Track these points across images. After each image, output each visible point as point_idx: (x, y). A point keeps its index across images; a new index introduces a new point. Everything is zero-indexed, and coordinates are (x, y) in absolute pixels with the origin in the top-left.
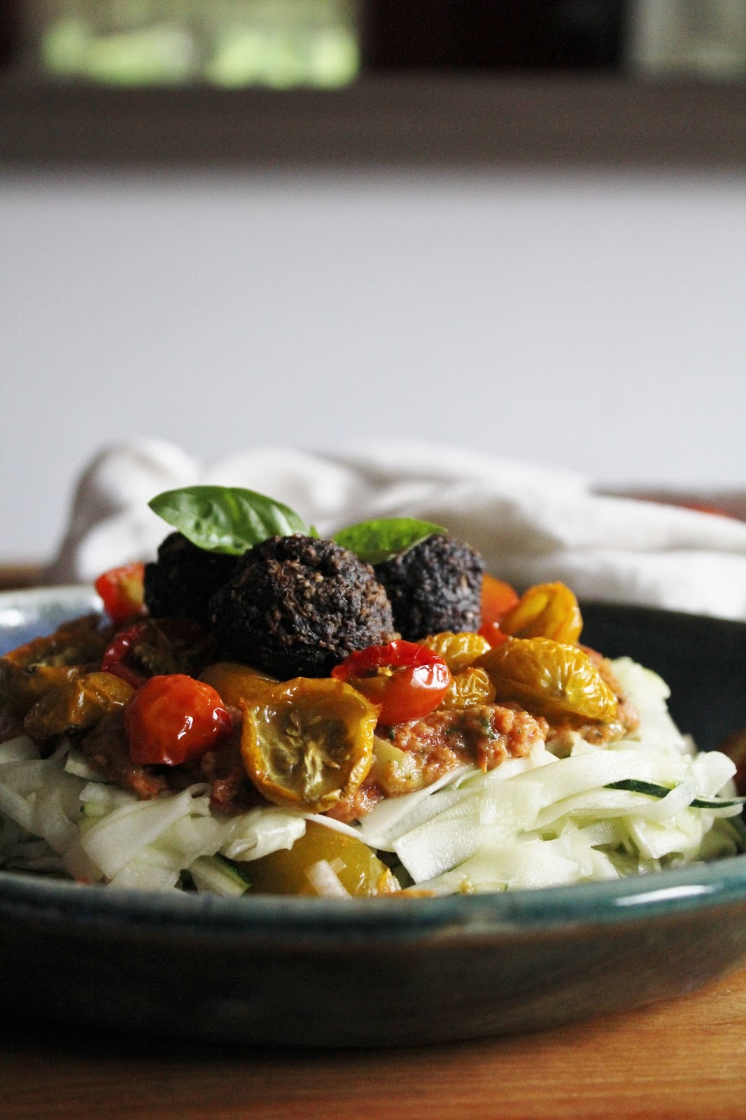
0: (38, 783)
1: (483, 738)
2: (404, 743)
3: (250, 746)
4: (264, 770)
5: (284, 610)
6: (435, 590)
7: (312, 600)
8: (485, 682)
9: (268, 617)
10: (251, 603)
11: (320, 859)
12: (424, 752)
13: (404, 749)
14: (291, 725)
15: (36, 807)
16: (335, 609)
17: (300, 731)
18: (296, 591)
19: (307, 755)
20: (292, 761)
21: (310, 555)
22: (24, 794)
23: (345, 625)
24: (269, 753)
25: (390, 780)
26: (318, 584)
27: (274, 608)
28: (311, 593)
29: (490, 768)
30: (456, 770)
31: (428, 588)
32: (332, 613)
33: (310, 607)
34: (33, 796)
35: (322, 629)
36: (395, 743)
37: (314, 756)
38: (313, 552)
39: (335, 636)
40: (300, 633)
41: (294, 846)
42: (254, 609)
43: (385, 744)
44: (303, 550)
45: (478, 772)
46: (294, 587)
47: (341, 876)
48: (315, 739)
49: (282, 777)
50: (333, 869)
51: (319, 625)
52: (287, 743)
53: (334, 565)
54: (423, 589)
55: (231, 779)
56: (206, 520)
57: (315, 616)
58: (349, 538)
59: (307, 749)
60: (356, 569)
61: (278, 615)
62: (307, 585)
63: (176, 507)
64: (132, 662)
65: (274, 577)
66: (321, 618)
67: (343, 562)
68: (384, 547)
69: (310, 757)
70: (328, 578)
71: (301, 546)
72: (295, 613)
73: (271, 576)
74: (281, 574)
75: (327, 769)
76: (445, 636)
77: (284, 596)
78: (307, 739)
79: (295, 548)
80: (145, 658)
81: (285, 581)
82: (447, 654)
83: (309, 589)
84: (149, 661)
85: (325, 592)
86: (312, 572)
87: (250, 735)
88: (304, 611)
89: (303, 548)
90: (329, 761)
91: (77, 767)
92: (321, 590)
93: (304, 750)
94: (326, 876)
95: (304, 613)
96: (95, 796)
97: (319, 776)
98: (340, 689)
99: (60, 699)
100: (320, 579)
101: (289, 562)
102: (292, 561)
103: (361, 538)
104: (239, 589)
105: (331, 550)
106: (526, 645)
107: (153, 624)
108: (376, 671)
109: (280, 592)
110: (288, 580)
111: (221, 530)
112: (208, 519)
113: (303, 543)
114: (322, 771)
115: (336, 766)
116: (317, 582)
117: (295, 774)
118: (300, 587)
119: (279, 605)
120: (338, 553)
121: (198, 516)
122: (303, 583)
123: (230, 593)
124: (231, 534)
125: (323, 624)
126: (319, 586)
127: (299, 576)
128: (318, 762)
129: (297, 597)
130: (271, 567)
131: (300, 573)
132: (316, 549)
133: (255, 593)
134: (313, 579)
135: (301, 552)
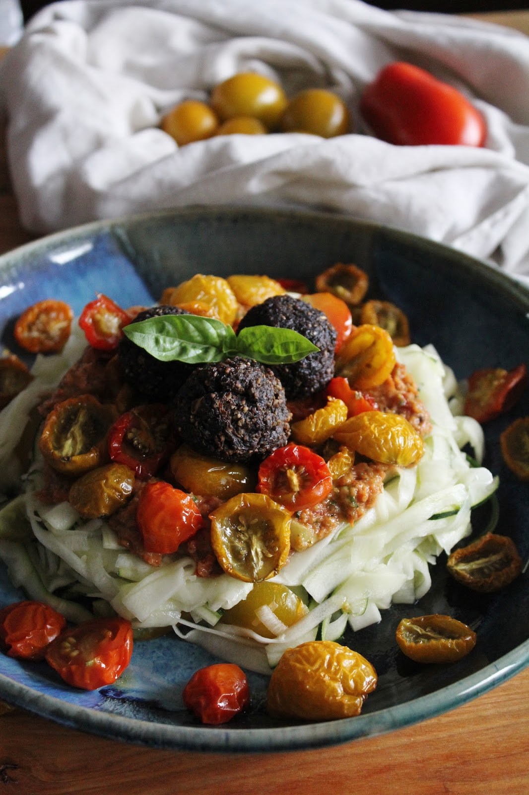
0: (86, 549)
1: (351, 508)
2: (305, 520)
3: (218, 546)
4: (228, 559)
5: (226, 435)
6: (309, 365)
7: (243, 427)
8: (349, 461)
9: (217, 440)
10: (204, 428)
11: (262, 605)
12: (317, 522)
13: (305, 524)
14: (238, 523)
15: (87, 562)
16: (256, 431)
17: (245, 527)
18: (233, 421)
19: (253, 548)
20: (244, 552)
21: (238, 388)
22: (79, 554)
23: (263, 436)
24: (229, 548)
25: (299, 547)
26: (245, 414)
27: (220, 434)
28: (242, 423)
29: (355, 522)
30: (337, 527)
31: (305, 366)
32: (255, 433)
33: (242, 431)
34: (85, 557)
35: (250, 444)
36: (301, 521)
37: (257, 547)
38: (239, 385)
39: (258, 444)
40: (237, 449)
41: (247, 598)
42: (207, 432)
43: (295, 522)
44: (233, 386)
45: (349, 524)
46: (231, 417)
47: (276, 612)
48: (256, 533)
49: (239, 564)
50: (271, 608)
51: (248, 442)
52: (240, 539)
53: (253, 395)
54: (302, 368)
55: (208, 563)
56: (162, 335)
57: (246, 436)
58: (253, 334)
59: (252, 542)
60: (267, 394)
61: (223, 439)
62: (239, 416)
63: (142, 331)
64: (127, 443)
65: (217, 411)
66: (250, 437)
67: (259, 390)
68: (277, 347)
69: (254, 549)
70: (251, 407)
71: (232, 382)
72: (233, 437)
73: (215, 410)
74: (222, 408)
75: (265, 558)
76: (320, 415)
77: (225, 426)
78: (250, 532)
79: (228, 384)
80: (136, 442)
81: (225, 413)
82: (322, 428)
83: (240, 419)
84: (139, 444)
85: (251, 421)
86: (240, 402)
87: (218, 539)
88: (239, 434)
89: (233, 384)
90: (266, 551)
91: (110, 544)
92: (248, 420)
93: (250, 543)
94: (267, 615)
95: (239, 436)
96: (125, 564)
97: (261, 563)
98: (269, 504)
99: (93, 496)
100: (246, 409)
101: (225, 397)
102: (227, 395)
103: (261, 337)
104: (195, 416)
105: (250, 381)
106: (372, 433)
107: (137, 414)
108: (286, 472)
109: (223, 423)
110: (227, 412)
111: (171, 339)
112: (163, 334)
113: (232, 379)
114: (262, 560)
115: (271, 556)
116: (245, 412)
117: (246, 563)
118: (234, 417)
119: (223, 432)
120: (255, 381)
121: (156, 333)
122: (237, 415)
123: (190, 417)
124: (178, 339)
125: (251, 441)
126: (246, 415)
127: (233, 407)
128: (260, 553)
129: (233, 426)
130: (215, 402)
131: (234, 405)
132: (241, 382)
133: (206, 421)
134: (242, 410)
135: (232, 386)
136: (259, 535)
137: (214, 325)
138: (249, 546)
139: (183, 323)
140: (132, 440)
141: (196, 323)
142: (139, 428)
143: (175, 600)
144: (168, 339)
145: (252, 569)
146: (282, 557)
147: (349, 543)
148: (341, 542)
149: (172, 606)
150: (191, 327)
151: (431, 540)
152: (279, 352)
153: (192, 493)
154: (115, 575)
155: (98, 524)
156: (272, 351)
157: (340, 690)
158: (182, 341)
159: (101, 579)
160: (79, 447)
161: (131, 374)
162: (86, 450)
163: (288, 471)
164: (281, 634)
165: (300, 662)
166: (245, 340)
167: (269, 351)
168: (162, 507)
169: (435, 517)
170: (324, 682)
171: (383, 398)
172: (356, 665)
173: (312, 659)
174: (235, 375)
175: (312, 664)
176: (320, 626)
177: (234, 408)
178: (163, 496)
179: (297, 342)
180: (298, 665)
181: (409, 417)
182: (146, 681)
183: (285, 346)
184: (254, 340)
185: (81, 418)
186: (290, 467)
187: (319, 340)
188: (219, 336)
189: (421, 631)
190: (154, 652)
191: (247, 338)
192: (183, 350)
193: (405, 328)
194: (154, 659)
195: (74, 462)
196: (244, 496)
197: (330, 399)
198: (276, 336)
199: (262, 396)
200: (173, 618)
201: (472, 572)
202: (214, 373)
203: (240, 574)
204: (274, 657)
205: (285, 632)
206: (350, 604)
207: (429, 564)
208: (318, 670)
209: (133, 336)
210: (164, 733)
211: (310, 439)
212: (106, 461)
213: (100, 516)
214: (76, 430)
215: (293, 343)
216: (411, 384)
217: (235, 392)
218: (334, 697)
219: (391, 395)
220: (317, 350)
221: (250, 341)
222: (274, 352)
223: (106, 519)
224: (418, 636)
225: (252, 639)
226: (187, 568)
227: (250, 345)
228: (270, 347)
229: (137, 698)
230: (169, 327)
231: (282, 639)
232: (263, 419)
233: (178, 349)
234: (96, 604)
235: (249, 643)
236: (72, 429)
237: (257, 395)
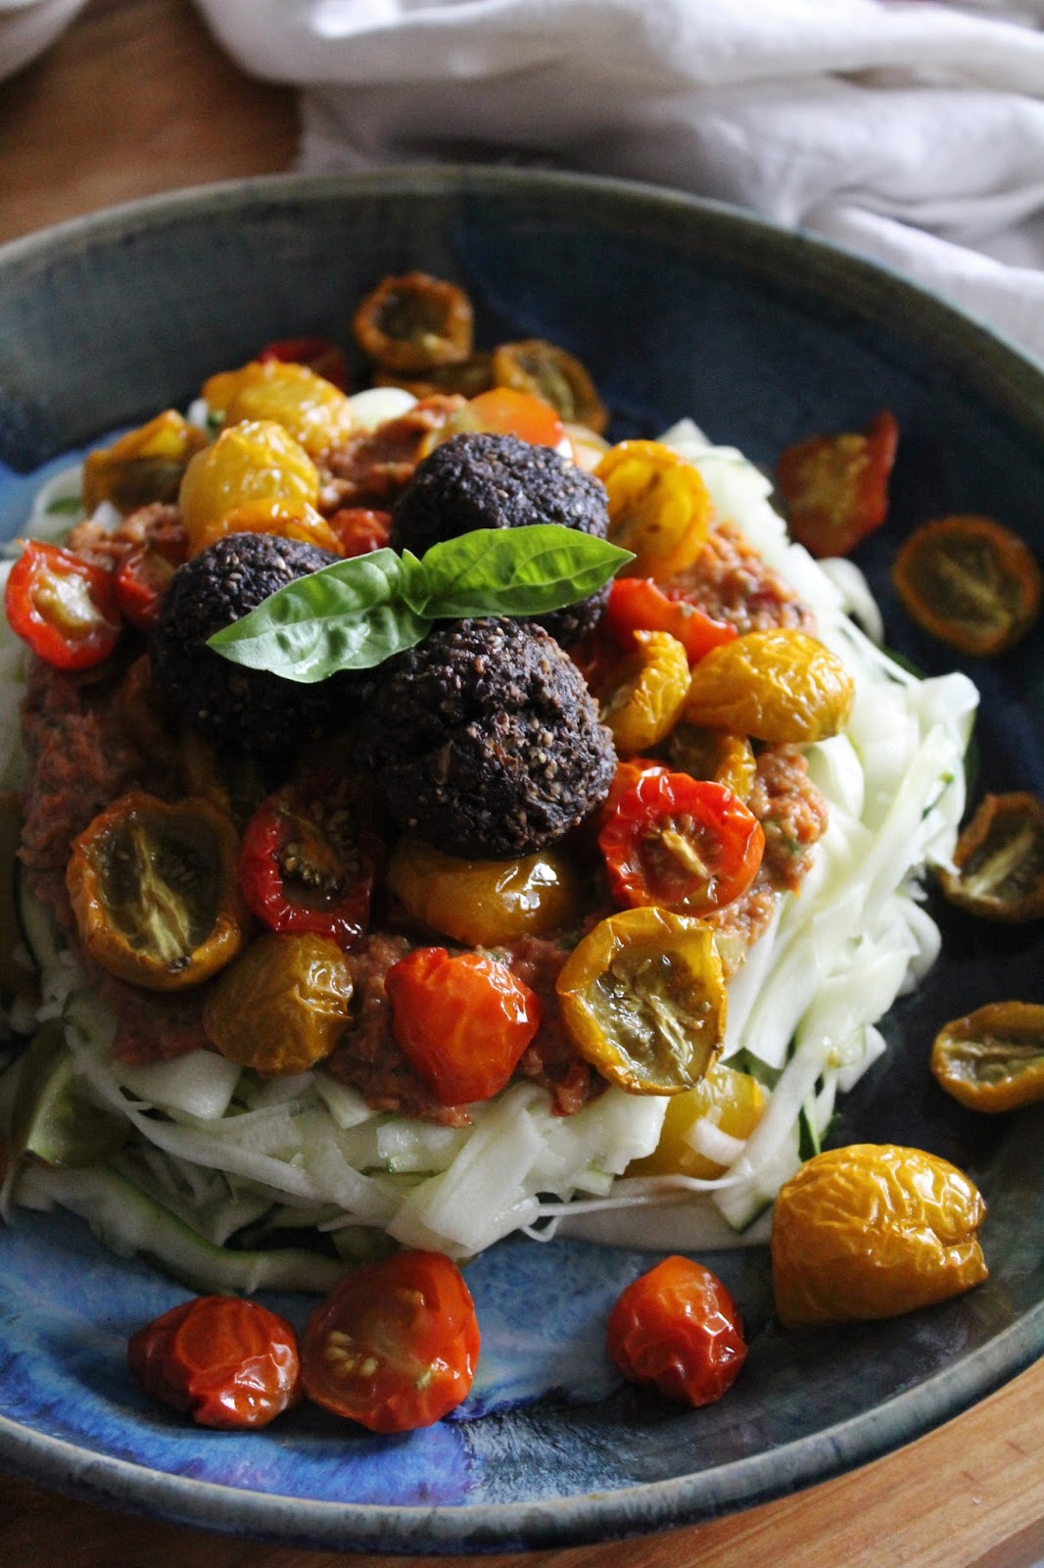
0: (295, 1138)
1: (793, 862)
3: (595, 1047)
4: (624, 1065)
5: (530, 807)
7: (556, 779)
8: (752, 765)
9: (511, 822)
10: (477, 806)
11: (694, 1120)
12: (741, 916)
13: (724, 928)
15: (306, 1165)
17: (628, 983)
18: (531, 774)
19: (660, 1022)
20: (645, 1037)
21: (515, 697)
22: (284, 1156)
24: (619, 1041)
26: (551, 749)
27: (515, 810)
28: (552, 771)
32: (579, 780)
33: (557, 787)
34: (298, 1157)
35: (575, 806)
37: (667, 1018)
38: (516, 691)
39: (586, 799)
40: (555, 827)
42: (485, 815)
44: (507, 697)
45: (791, 890)
46: (527, 767)
47: (721, 1124)
48: (651, 989)
49: (644, 1061)
50: (711, 1122)
51: (571, 804)
53: (551, 703)
55: (579, 1085)
56: (286, 624)
57: (565, 794)
58: (461, 553)
59: (653, 1010)
60: (572, 691)
61: (523, 817)
62: (543, 757)
63: (252, 634)
64: (293, 881)
65: (497, 763)
66: (572, 793)
67: (555, 687)
68: (526, 568)
69: (664, 1023)
70: (555, 728)
71: (500, 691)
72: (544, 807)
73: (491, 764)
74: (502, 754)
75: (691, 1033)
77: (524, 789)
78: (642, 991)
79: (493, 698)
80: (306, 874)
81: (513, 762)
83: (548, 763)
85: (569, 760)
86: (529, 726)
87: (591, 1031)
88: (552, 796)
89: (504, 694)
90: (687, 1020)
91: (352, 1113)
92: (563, 760)
93: (652, 1014)
94: (710, 1137)
95: (552, 799)
96: (398, 1145)
97: (688, 1046)
98: (671, 924)
100: (550, 736)
101: (500, 726)
102: (501, 721)
103: (482, 555)
104: (447, 787)
105: (532, 675)
107: (288, 814)
108: (660, 839)
109: (516, 783)
110: (516, 760)
111: (304, 624)
112: (288, 620)
113: (497, 682)
114: (687, 1037)
115: (700, 1024)
116: (550, 745)
117: (657, 1054)
118: (534, 764)
119: (521, 803)
120: (539, 669)
121: (275, 624)
122: (537, 757)
123: (436, 794)
124: (316, 619)
125: (575, 800)
126: (554, 750)
127: (521, 743)
128: (677, 1027)
129: (537, 783)
130: (484, 746)
131: (521, 738)
132: (517, 684)
133: (477, 792)
134: (544, 744)
135: (504, 698)
136: (659, 989)
137: (382, 562)
138: (650, 1019)
139: (326, 587)
140: (297, 874)
141: (350, 572)
142: (297, 839)
143: (530, 1178)
144: (299, 627)
145: (674, 1064)
147: (803, 931)
149: (520, 1193)
150: (341, 586)
152: (531, 576)
154: (376, 1170)
155: (303, 1080)
156: (513, 578)
158: (323, 619)
159: (350, 1190)
160: (183, 923)
162: (202, 930)
163: (665, 835)
165: (831, 1216)
166: (442, 569)
167: (507, 581)
168: (457, 1006)
170: (905, 1240)
172: (938, 1182)
173: (856, 1202)
174: (499, 671)
175: (864, 1212)
177: (525, 744)
178: (450, 984)
179: (572, 548)
180: (836, 1225)
181: (776, 614)
182: (512, 1355)
183: (545, 562)
184: (465, 565)
185: (149, 855)
186: (664, 827)
187: (591, 521)
188: (390, 579)
189: (980, 1049)
190: (488, 1287)
191: (448, 565)
192: (336, 642)
194: (498, 1301)
196: (613, 924)
198: (518, 545)
199: (568, 697)
200: (524, 1211)
201: (997, 889)
202: (452, 681)
203: (653, 1084)
204: (737, 1210)
205: (744, 1153)
206: (839, 1048)
207: (919, 904)
208: (880, 1219)
209: (236, 653)
212: (258, 933)
213: (311, 1064)
214: (149, 882)
215: (563, 551)
217: (513, 708)
218: (935, 1262)
220: (629, 556)
221: (456, 570)
222: (519, 579)
223: (323, 1066)
224: (980, 1063)
225: (683, 1190)
226: (531, 1107)
227: (458, 578)
228: (506, 570)
229: (516, 1401)
230: (296, 602)
232: (589, 747)
233: (323, 643)
234: (338, 1240)
235: (672, 1198)
236: (144, 887)
237: (559, 699)
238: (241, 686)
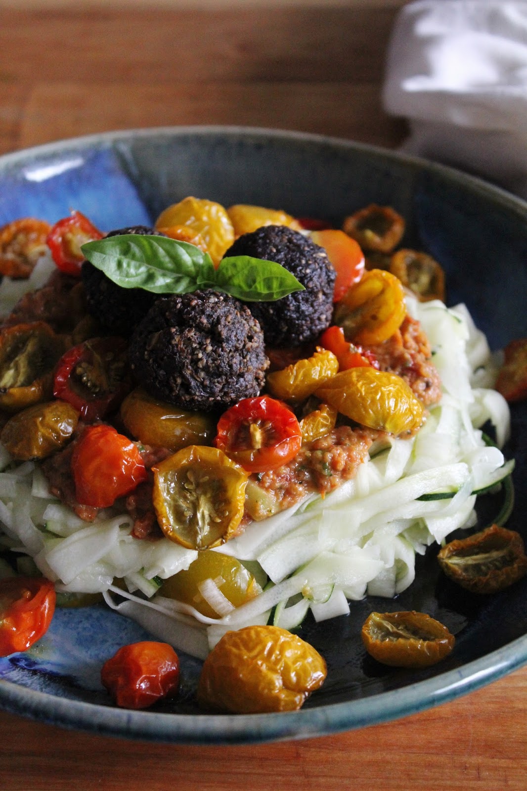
0: (13, 494)
1: (322, 476)
2: (267, 484)
3: (159, 504)
4: (168, 520)
5: (183, 377)
6: (298, 308)
7: (203, 369)
8: (328, 421)
9: (172, 381)
10: (159, 367)
11: (207, 578)
12: (281, 488)
13: (267, 489)
14: (187, 480)
15: (14, 511)
16: (219, 375)
17: (194, 485)
18: (192, 361)
19: (199, 510)
20: (188, 514)
21: (203, 324)
22: (5, 501)
23: (228, 383)
24: (172, 508)
25: (257, 515)
26: (208, 354)
27: (176, 375)
28: (203, 364)
29: (327, 493)
30: (305, 497)
31: (292, 308)
32: (217, 378)
33: (202, 374)
34: (11, 504)
35: (210, 390)
36: (261, 485)
37: (204, 510)
38: (205, 321)
39: (221, 391)
40: (195, 394)
41: (190, 568)
42: (162, 372)
43: (255, 486)
44: (197, 321)
45: (320, 495)
46: (190, 357)
47: (222, 588)
48: (205, 493)
49: (182, 526)
50: (216, 583)
51: (209, 387)
52: (185, 498)
53: (220, 334)
54: (289, 310)
55: (146, 522)
56: (126, 258)
57: (206, 380)
58: (234, 265)
59: (199, 503)
60: (237, 334)
61: (179, 381)
62: (200, 355)
63: (102, 251)
64: (77, 379)
65: (175, 348)
66: (210, 382)
67: (227, 328)
68: (260, 282)
69: (201, 511)
70: (216, 347)
71: (195, 316)
72: (191, 380)
73: (173, 347)
74: (181, 345)
75: (212, 523)
76: (303, 366)
77: (183, 366)
78: (199, 492)
79: (191, 318)
80: (85, 378)
81: (184, 351)
82: (303, 381)
83: (201, 359)
84: (88, 381)
85: (213, 363)
86: (204, 340)
87: (159, 495)
88: (198, 377)
89: (197, 319)
90: (214, 515)
91: (40, 491)
92: (210, 361)
93: (197, 504)
94: (212, 590)
95: (198, 379)
96: (54, 516)
97: (207, 529)
98: (222, 461)
99: (25, 436)
100: (210, 348)
101: (187, 332)
102: (189, 331)
103: (243, 269)
104: (151, 352)
105: (218, 317)
106: (359, 391)
107: (89, 347)
108: (249, 427)
109: (180, 362)
110: (186, 350)
111: (138, 264)
112: (127, 256)
113: (197, 313)
114: (209, 524)
115: (219, 521)
116: (207, 352)
117: (190, 526)
118: (195, 357)
119: (179, 373)
120: (224, 318)
121: (120, 255)
122: (197, 354)
123: (144, 353)
124: (145, 264)
125: (212, 386)
126: (209, 355)
127: (194, 345)
128: (207, 516)
129: (193, 367)
130: (173, 338)
131: (195, 343)
132: (207, 318)
133: (162, 359)
134: (205, 349)
135: (196, 321)
136: (209, 495)
137: (189, 251)
138: (195, 507)
139: (151, 246)
140: (81, 376)
141: (167, 246)
142: (90, 362)
143: (106, 562)
144: (133, 263)
145: (196, 534)
146: (233, 524)
147: (318, 517)
148: (309, 515)
149: (101, 569)
150: (161, 252)
151: (421, 526)
152: (261, 288)
153: (140, 441)
154: (43, 528)
155: (29, 467)
156: (253, 287)
157: (278, 683)
158: (150, 266)
159: (26, 531)
160: (21, 379)
161: (92, 302)
162: (28, 383)
163: (252, 426)
164: (226, 615)
165: (236, 645)
166: (224, 271)
167: (250, 287)
168: (99, 452)
169: (425, 498)
170: (260, 671)
171: (387, 357)
172: (303, 656)
173: (251, 645)
174: (201, 308)
175: (250, 650)
176: (273, 610)
177: (196, 347)
178: (102, 440)
179: (281, 278)
180: (234, 650)
181: (413, 381)
182: (66, 653)
183: (268, 282)
184: (234, 272)
185: (30, 347)
186: (255, 421)
187: (311, 279)
188: (195, 264)
189: (392, 628)
191: (227, 269)
192: (150, 277)
193: (441, 285)
194: (80, 630)
195: (12, 395)
196: (195, 448)
197: (319, 349)
198: (260, 269)
199: (230, 336)
200: (103, 584)
201: (466, 568)
202: (178, 304)
203: (181, 539)
204: (214, 640)
205: (231, 613)
206: (311, 588)
207: (417, 556)
208: (256, 656)
209: (91, 255)
210: (58, 706)
211: (287, 393)
212: (48, 398)
213: (31, 458)
214: (22, 360)
215: (277, 278)
216: (424, 344)
217: (200, 328)
218: (270, 690)
219: (397, 353)
220: (302, 288)
221: (230, 273)
222: (256, 288)
223: (40, 462)
224: (388, 634)
225: (194, 618)
226: (123, 526)
227: (230, 278)
228: (251, 281)
229: (51, 671)
230: (135, 249)
231: (227, 620)
232: (228, 362)
233: (144, 276)
234: (20, 560)
235: (188, 621)
236: (17, 359)
237: (224, 333)
238: (104, 286)
